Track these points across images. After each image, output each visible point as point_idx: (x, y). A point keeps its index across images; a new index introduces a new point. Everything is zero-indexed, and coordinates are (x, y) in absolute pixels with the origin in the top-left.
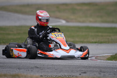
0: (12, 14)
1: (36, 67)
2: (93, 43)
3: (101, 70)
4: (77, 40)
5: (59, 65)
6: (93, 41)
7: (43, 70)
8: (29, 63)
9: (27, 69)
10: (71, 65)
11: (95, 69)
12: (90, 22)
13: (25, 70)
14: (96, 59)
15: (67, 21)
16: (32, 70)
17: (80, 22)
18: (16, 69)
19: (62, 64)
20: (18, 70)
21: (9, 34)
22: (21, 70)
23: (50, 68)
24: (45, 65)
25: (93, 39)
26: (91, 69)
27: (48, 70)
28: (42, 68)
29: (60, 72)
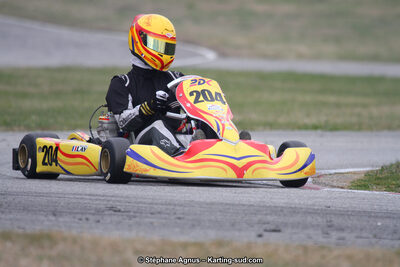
0: (36, 26)
1: (111, 208)
2: (306, 127)
3: (331, 220)
4: (254, 116)
5: (191, 204)
6: (307, 121)
7: (137, 219)
8: (90, 195)
9: (82, 214)
11: (309, 219)
12: (300, 57)
13: (74, 217)
14: (315, 182)
15: (222, 54)
16: (98, 217)
17: (265, 56)
18: (46, 216)
19: (201, 200)
20: (53, 218)
21: (25, 95)
22: (61, 219)
23: (159, 213)
24: (144, 203)
25: (308, 115)
26: (297, 218)
27: (151, 220)
28: (132, 214)
29: (193, 226)
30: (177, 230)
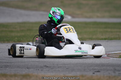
1: (45, 66)
2: (102, 39)
3: (115, 68)
4: (85, 36)
5: (70, 64)
6: (102, 37)
7: (54, 69)
8: (38, 62)
9: (36, 68)
10: (82, 64)
11: (108, 68)
13: (34, 69)
14: (108, 56)
15: (73, 17)
16: (42, 69)
17: (86, 17)
18: (25, 69)
20: (28, 70)
21: (12, 31)
22: (30, 70)
24: (55, 64)
26: (105, 68)
27: (59, 69)
28: (52, 68)
29: (72, 71)
30: (67, 72)
